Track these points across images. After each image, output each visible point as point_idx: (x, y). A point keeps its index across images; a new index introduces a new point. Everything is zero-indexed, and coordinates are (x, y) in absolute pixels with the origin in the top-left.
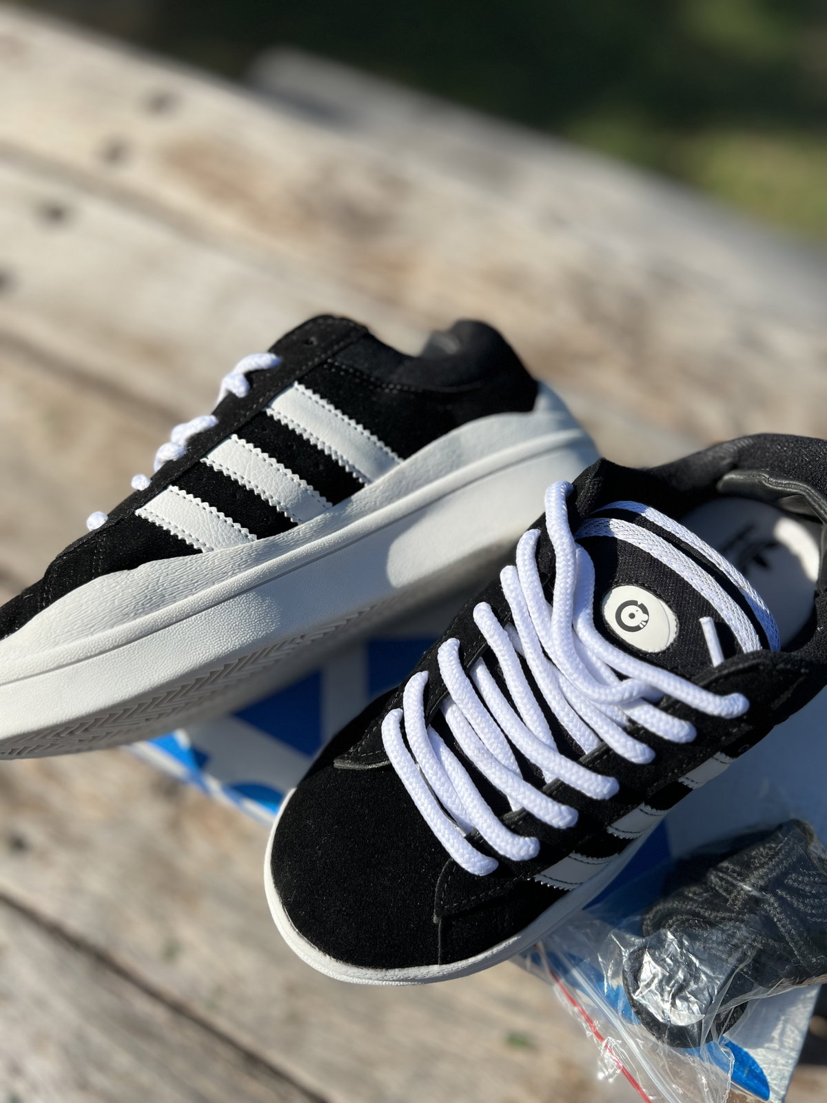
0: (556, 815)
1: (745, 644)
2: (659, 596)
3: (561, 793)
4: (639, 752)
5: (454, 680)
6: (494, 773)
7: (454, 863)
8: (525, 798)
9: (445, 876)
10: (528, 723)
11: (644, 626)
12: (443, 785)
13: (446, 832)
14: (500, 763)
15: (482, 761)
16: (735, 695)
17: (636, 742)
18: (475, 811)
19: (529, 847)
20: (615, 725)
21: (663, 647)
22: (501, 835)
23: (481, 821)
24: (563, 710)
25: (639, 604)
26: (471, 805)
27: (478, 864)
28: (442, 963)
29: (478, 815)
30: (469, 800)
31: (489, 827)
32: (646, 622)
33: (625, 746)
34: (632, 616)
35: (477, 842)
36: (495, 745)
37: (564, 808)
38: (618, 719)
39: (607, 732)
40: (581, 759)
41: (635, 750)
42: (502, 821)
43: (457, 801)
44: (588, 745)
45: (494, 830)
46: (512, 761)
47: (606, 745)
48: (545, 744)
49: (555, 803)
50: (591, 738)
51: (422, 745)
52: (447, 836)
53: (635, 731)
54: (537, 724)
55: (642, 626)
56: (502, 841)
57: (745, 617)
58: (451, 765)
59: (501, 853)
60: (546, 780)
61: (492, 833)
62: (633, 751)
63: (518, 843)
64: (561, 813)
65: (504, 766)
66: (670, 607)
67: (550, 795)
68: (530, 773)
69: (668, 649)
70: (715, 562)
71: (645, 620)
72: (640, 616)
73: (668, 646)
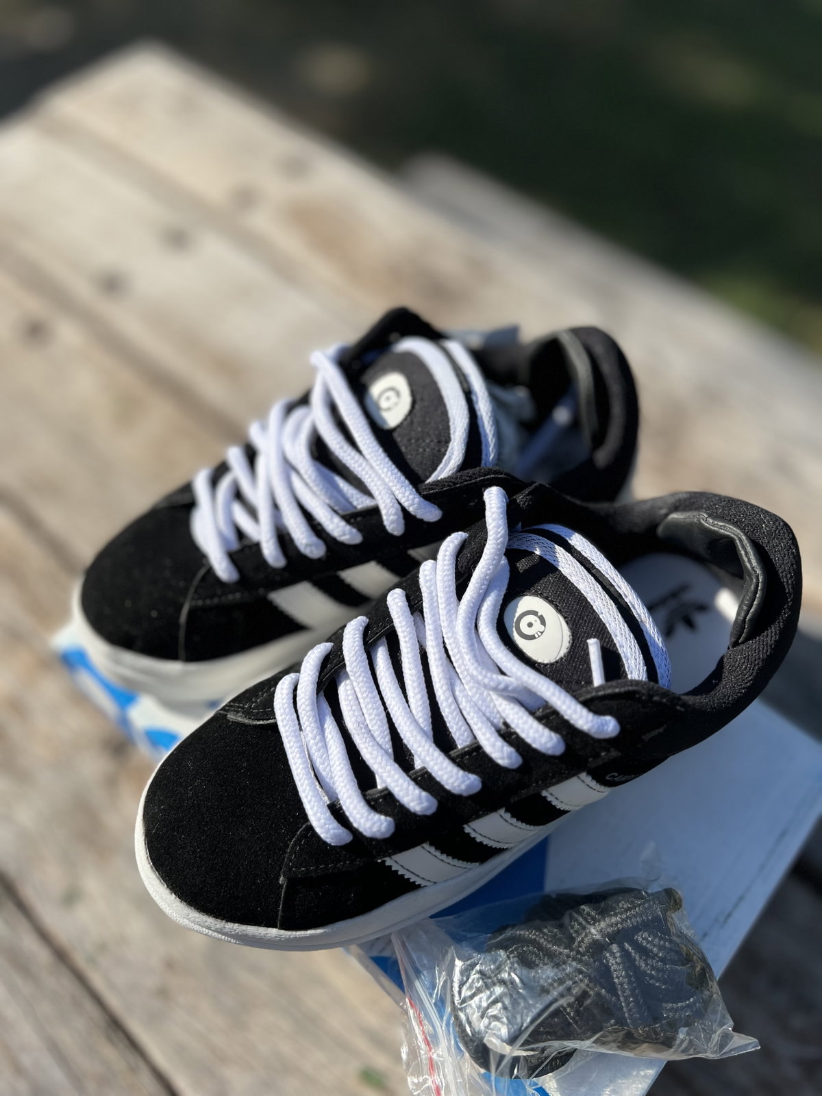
0: (413, 798)
1: (632, 673)
2: (559, 611)
3: (425, 781)
4: (505, 754)
5: (353, 653)
6: (366, 748)
7: (311, 828)
8: (389, 776)
9: (299, 840)
10: (412, 706)
11: (539, 636)
12: (319, 750)
13: (311, 793)
14: (375, 739)
15: (358, 735)
16: (608, 718)
17: (505, 744)
18: (341, 779)
19: (382, 824)
20: (489, 724)
21: (553, 661)
22: (358, 808)
23: (344, 790)
24: (447, 700)
25: (539, 614)
26: (339, 774)
27: (332, 831)
28: (281, 928)
29: (342, 784)
30: (339, 768)
31: (349, 797)
32: (542, 633)
33: (493, 746)
34: (530, 625)
35: (336, 811)
36: (375, 721)
37: (424, 794)
38: (495, 721)
39: (480, 729)
40: (452, 752)
41: (502, 752)
42: (364, 796)
43: (328, 769)
44: (461, 741)
45: (353, 801)
46: (386, 740)
47: (478, 742)
48: (421, 729)
49: (416, 787)
50: (466, 734)
51: (308, 708)
52: (309, 797)
53: (507, 734)
54: (420, 709)
55: (537, 636)
56: (358, 813)
57: (637, 647)
58: (330, 733)
59: (355, 825)
60: (415, 766)
61: (351, 803)
62: (500, 753)
63: (372, 819)
64: (420, 797)
65: (378, 743)
66: (567, 623)
67: (415, 780)
68: (402, 756)
69: (557, 662)
70: (622, 593)
71: (541, 631)
72: (538, 626)
73: (557, 659)
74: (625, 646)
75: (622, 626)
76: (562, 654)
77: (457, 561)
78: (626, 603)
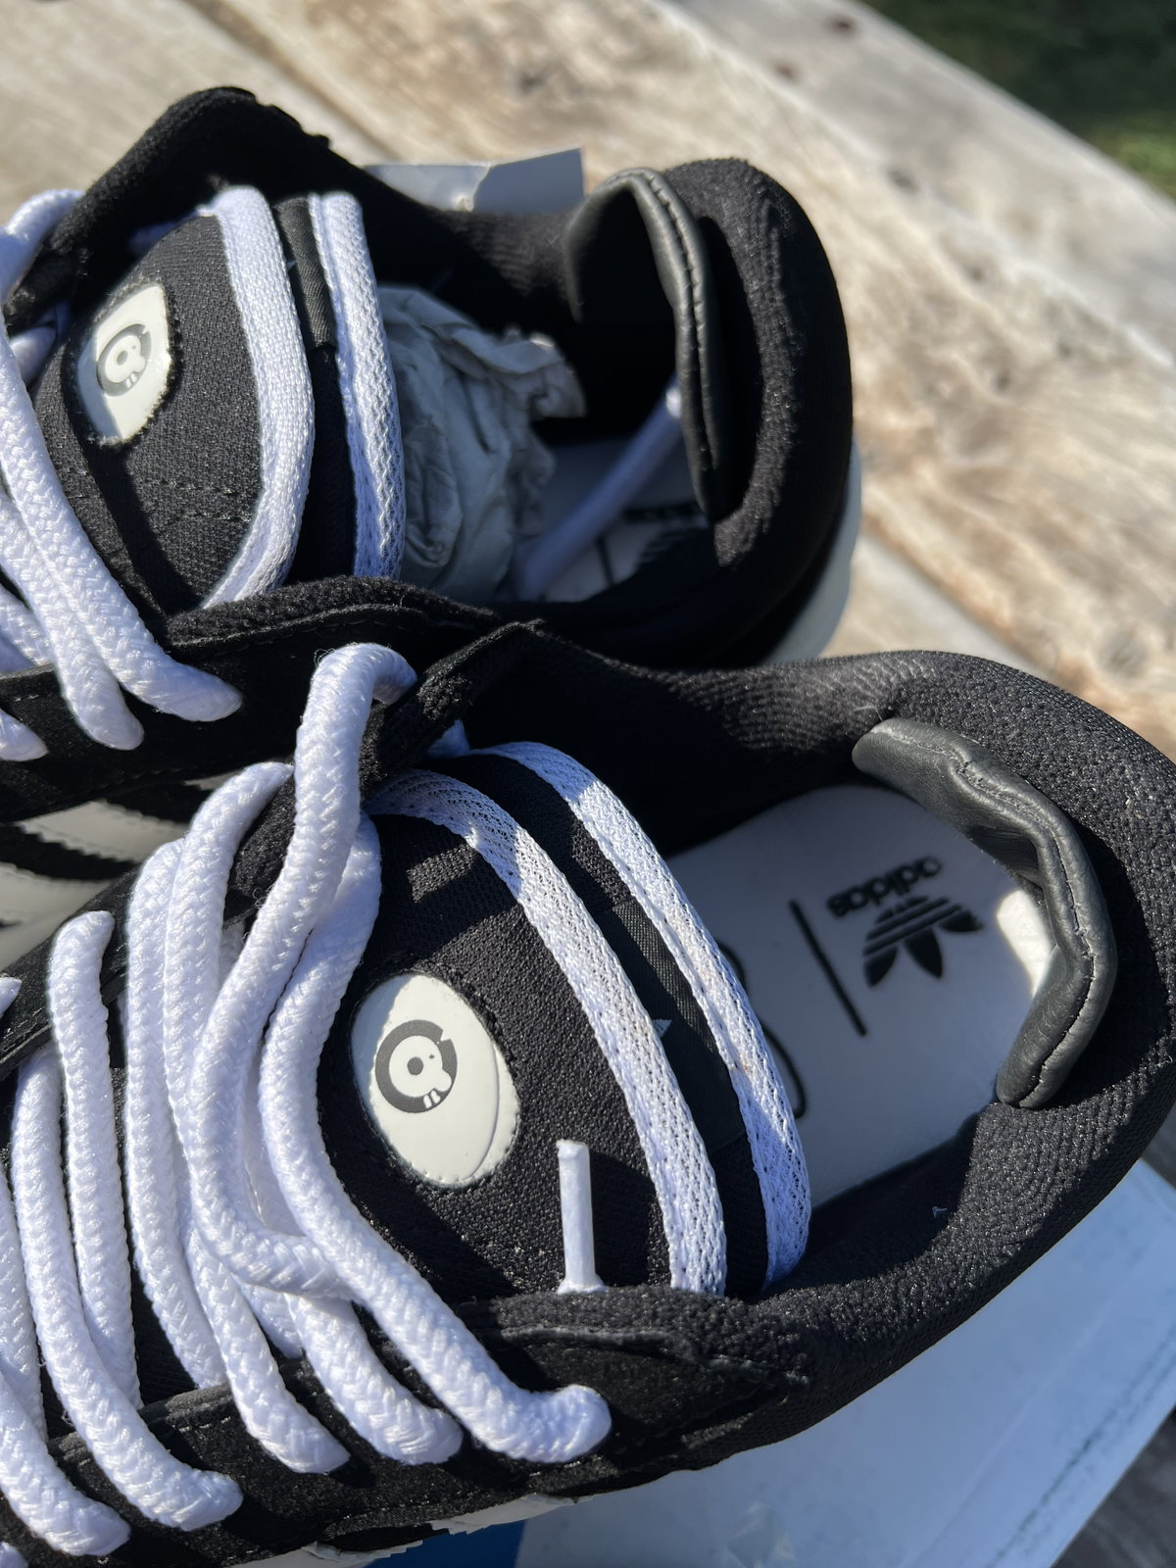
2: (497, 1036)
11: (434, 1105)
21: (461, 1178)
25: (443, 1038)
32: (443, 1095)
34: (415, 1067)
55: (428, 1103)
66: (514, 1073)
69: (474, 1186)
70: (691, 980)
71: (443, 1089)
72: (434, 1075)
73: (478, 1175)
74: (671, 1158)
75: (666, 1097)
76: (489, 1165)
77: (237, 858)
78: (700, 1012)
